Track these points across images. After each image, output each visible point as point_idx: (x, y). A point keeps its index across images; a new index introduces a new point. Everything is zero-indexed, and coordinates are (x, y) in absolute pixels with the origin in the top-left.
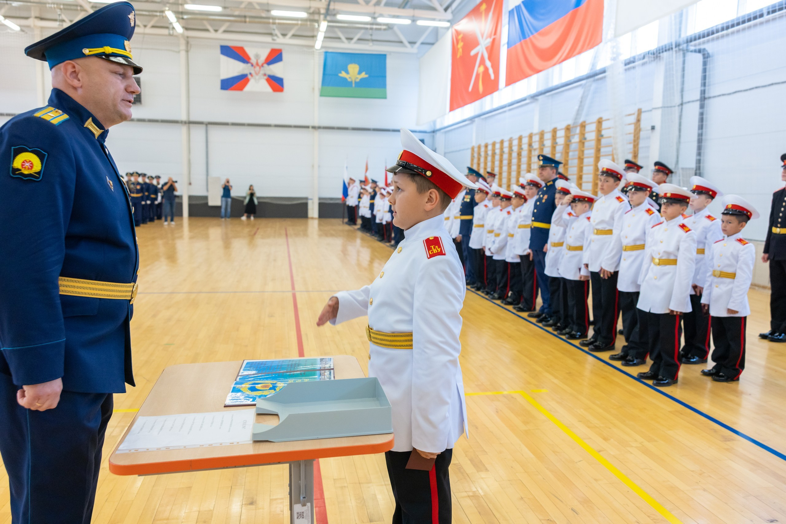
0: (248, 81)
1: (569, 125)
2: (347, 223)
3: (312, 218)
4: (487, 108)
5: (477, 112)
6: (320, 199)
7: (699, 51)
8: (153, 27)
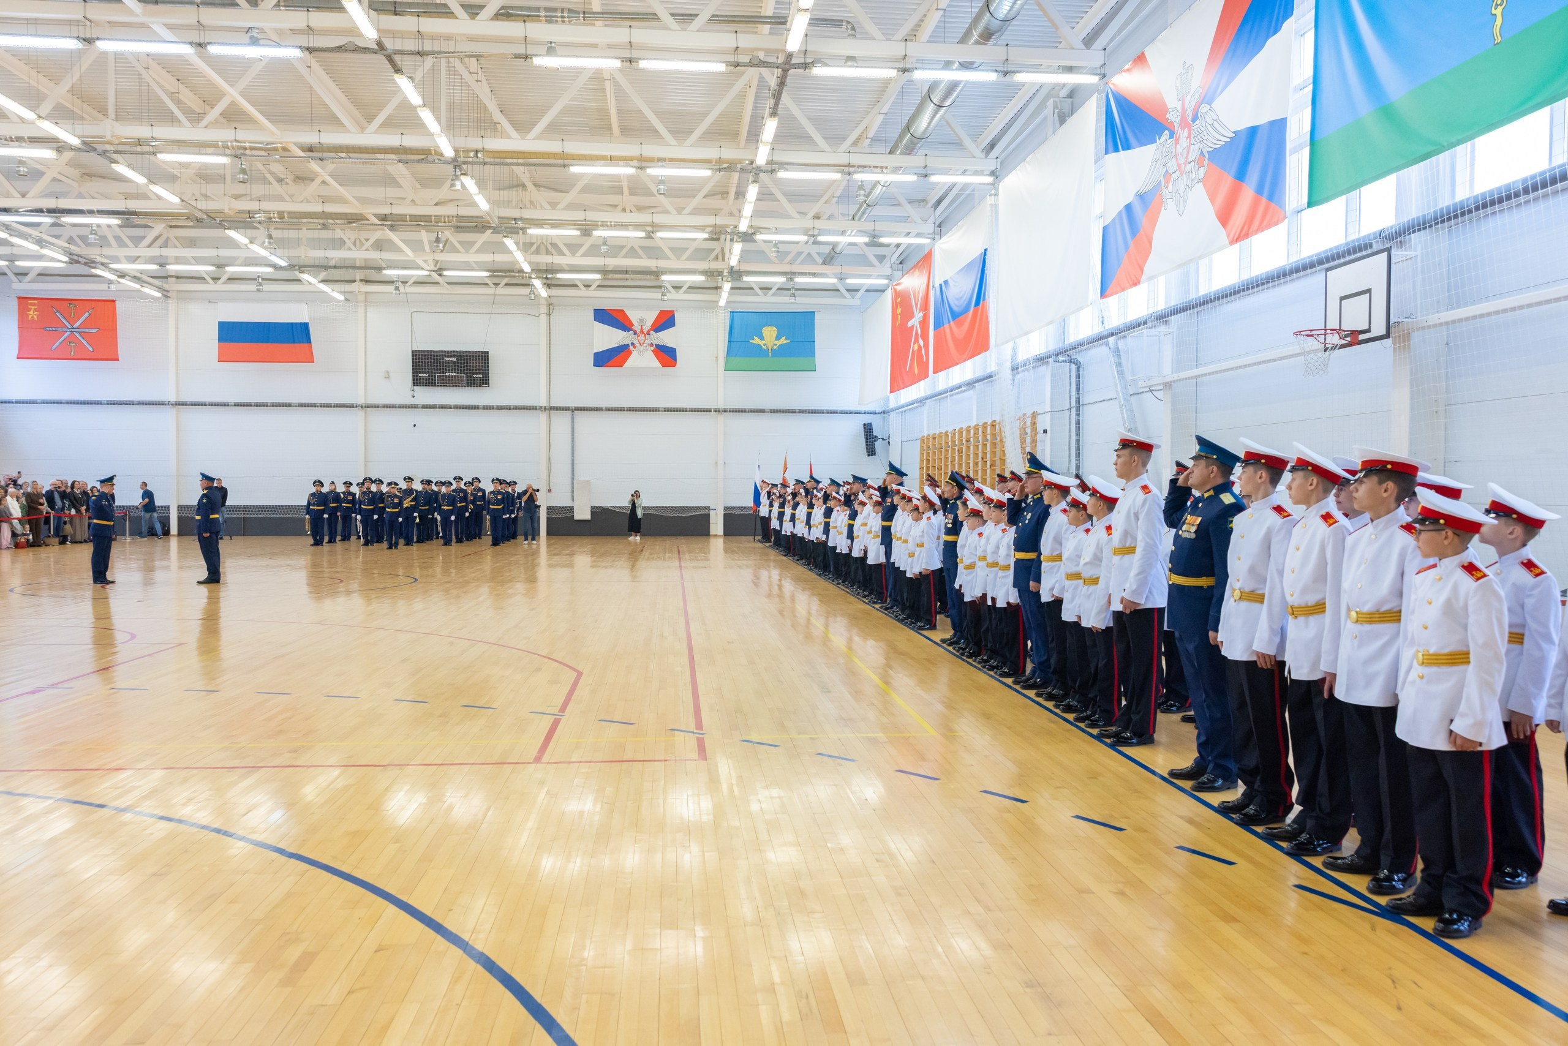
0: (630, 353)
1: (995, 421)
2: (759, 541)
3: (716, 536)
4: (941, 387)
5: (929, 393)
6: (726, 508)
7: (1070, 362)
8: (506, 285)
